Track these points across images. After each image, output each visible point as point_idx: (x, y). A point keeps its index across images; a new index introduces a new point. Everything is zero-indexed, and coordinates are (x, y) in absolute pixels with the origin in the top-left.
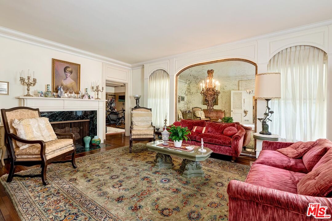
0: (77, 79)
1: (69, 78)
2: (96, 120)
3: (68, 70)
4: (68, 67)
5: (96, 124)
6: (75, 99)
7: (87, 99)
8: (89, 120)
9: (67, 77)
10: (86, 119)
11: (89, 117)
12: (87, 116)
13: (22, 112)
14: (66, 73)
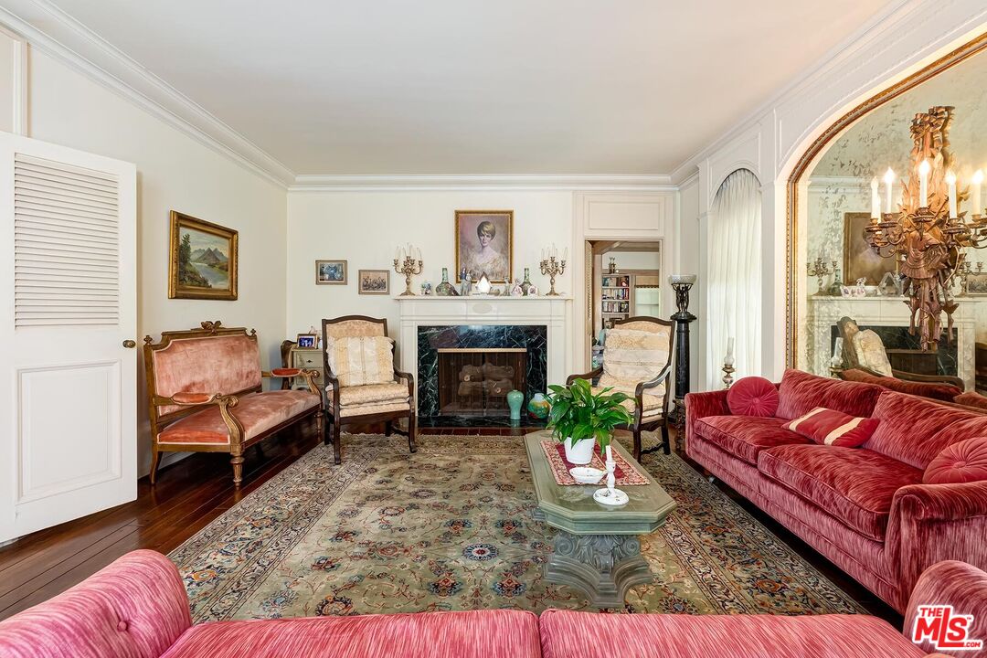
0: (507, 249)
1: (488, 249)
2: (545, 352)
3: (486, 229)
4: (487, 223)
5: (545, 363)
6: (498, 297)
7: (520, 296)
8: (525, 350)
9: (483, 247)
10: (517, 347)
11: (524, 342)
12: (519, 339)
13: (352, 325)
14: (482, 238)
